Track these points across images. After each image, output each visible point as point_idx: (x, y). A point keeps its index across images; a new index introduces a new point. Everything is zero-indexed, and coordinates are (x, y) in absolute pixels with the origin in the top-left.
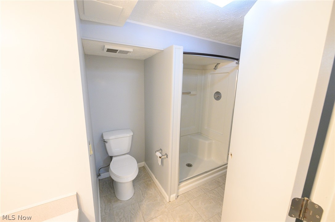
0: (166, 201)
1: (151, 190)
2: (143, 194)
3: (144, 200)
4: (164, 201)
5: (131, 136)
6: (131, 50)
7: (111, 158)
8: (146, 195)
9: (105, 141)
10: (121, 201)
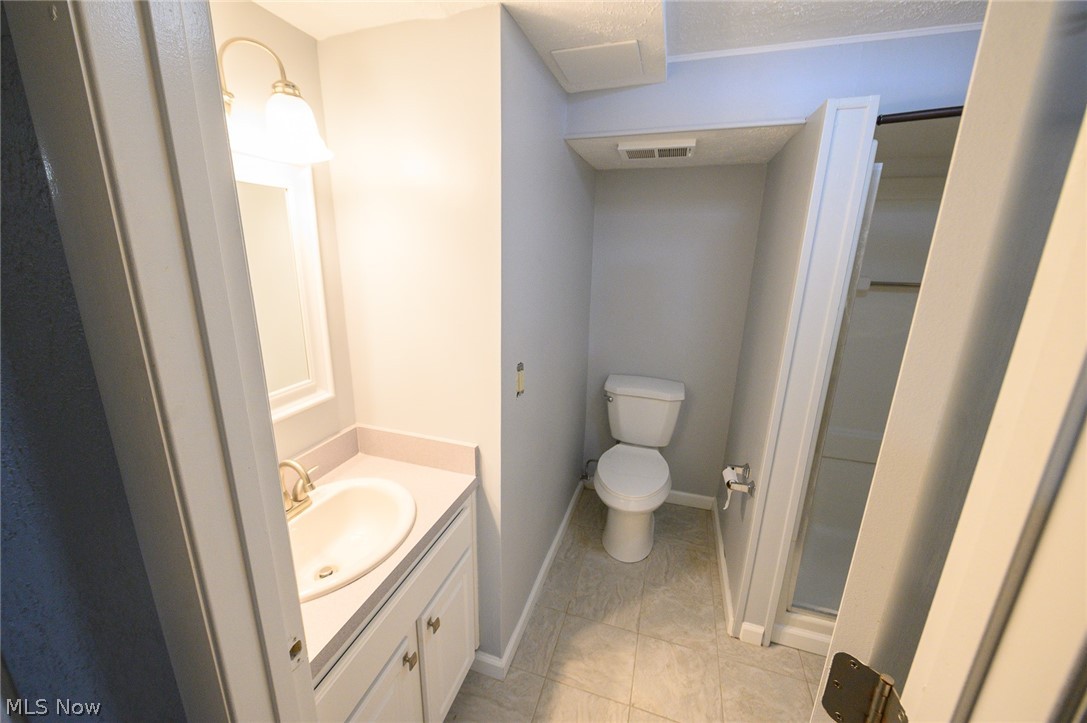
0: (726, 629)
1: (698, 578)
2: (666, 573)
3: (663, 588)
4: (720, 626)
5: (679, 404)
6: (689, 143)
7: (611, 441)
8: (674, 580)
9: (609, 394)
10: (608, 555)
